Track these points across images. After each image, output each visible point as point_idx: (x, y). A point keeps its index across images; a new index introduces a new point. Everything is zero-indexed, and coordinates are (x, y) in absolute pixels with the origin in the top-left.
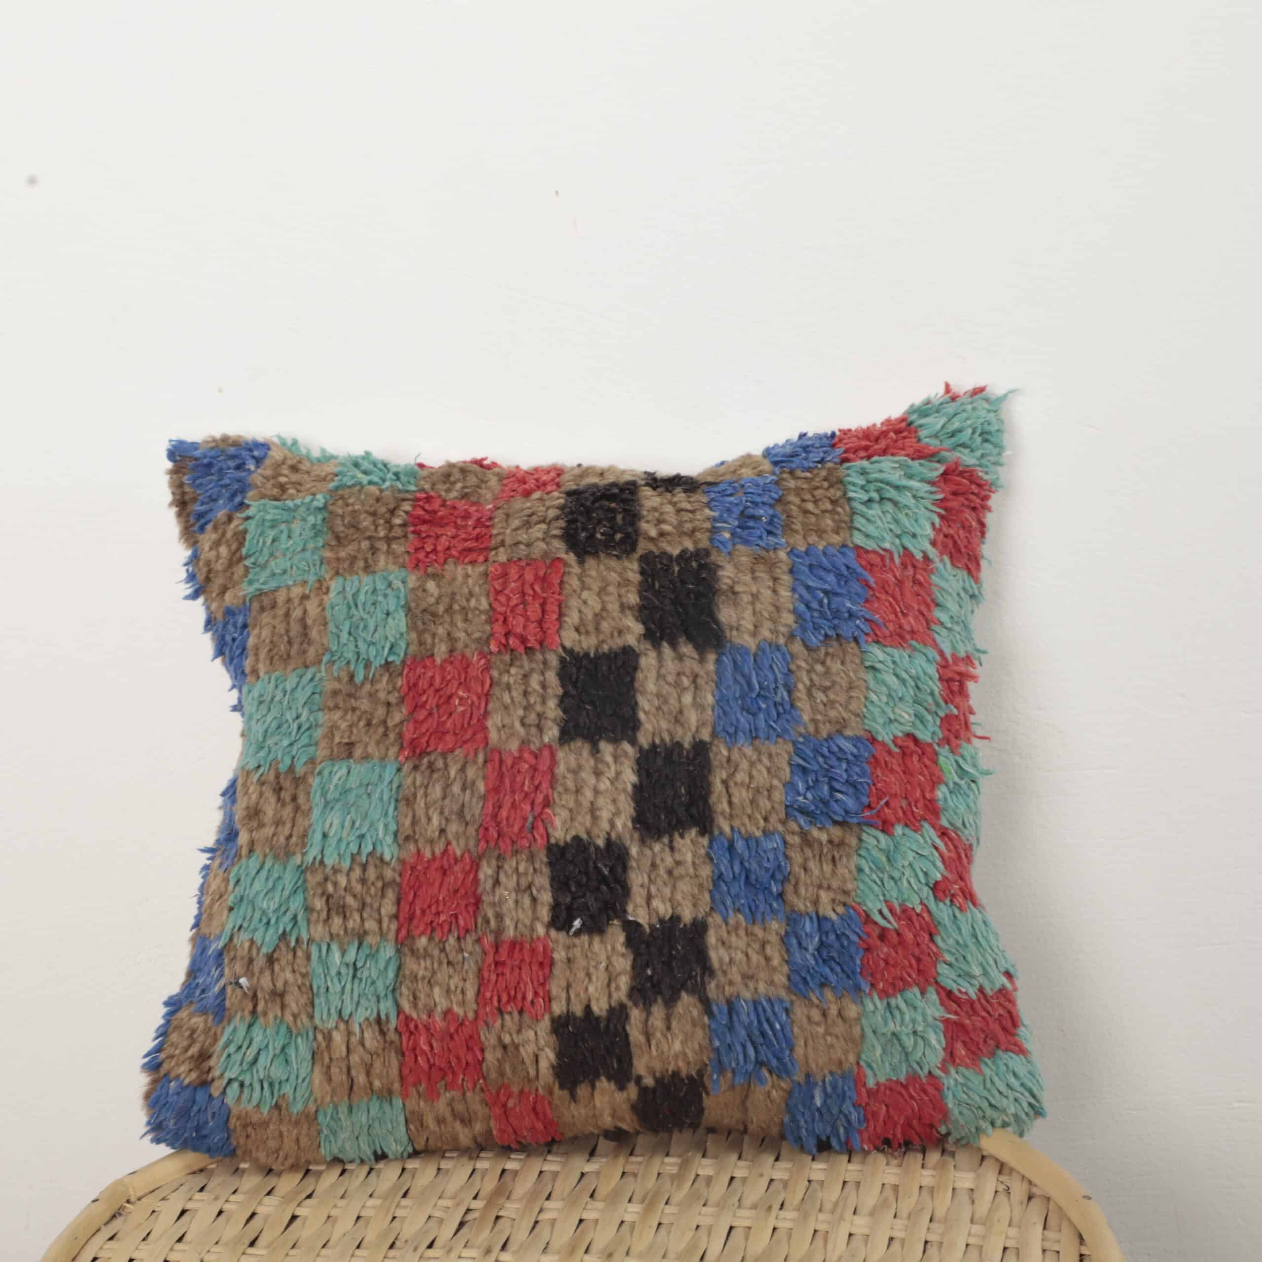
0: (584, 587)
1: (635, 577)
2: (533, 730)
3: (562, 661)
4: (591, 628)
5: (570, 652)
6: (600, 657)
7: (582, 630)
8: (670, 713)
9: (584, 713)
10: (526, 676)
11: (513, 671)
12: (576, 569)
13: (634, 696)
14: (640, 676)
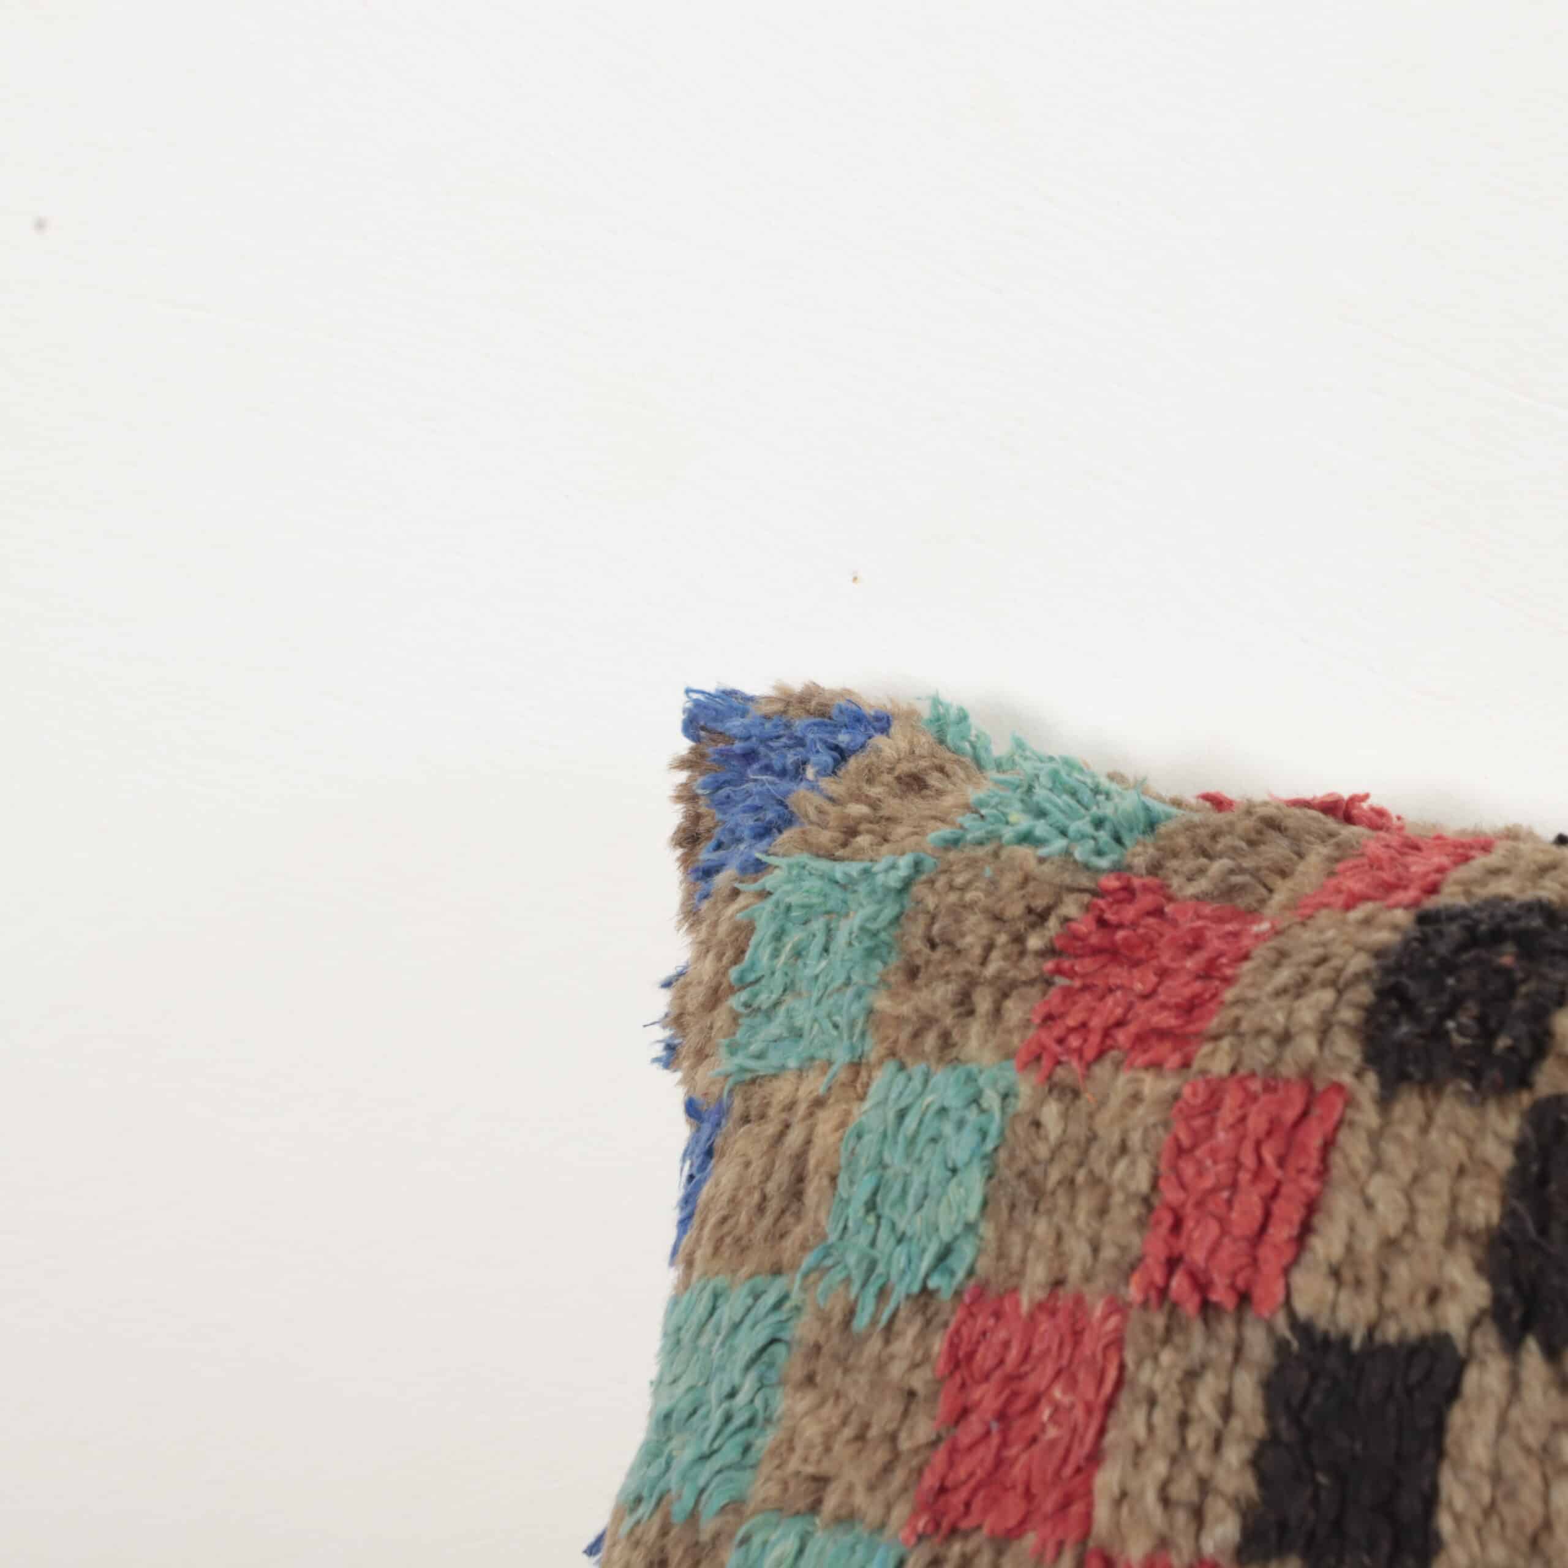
0: (1378, 1165)
1: (1503, 1159)
2: (1181, 1518)
3: (1281, 1347)
4: (1369, 1273)
5: (1303, 1329)
6: (1374, 1349)
7: (1347, 1275)
8: (1520, 1525)
9: (1308, 1492)
10: (1192, 1376)
11: (1166, 1357)
12: (1369, 1116)
13: (1434, 1471)
14: (1457, 1417)
